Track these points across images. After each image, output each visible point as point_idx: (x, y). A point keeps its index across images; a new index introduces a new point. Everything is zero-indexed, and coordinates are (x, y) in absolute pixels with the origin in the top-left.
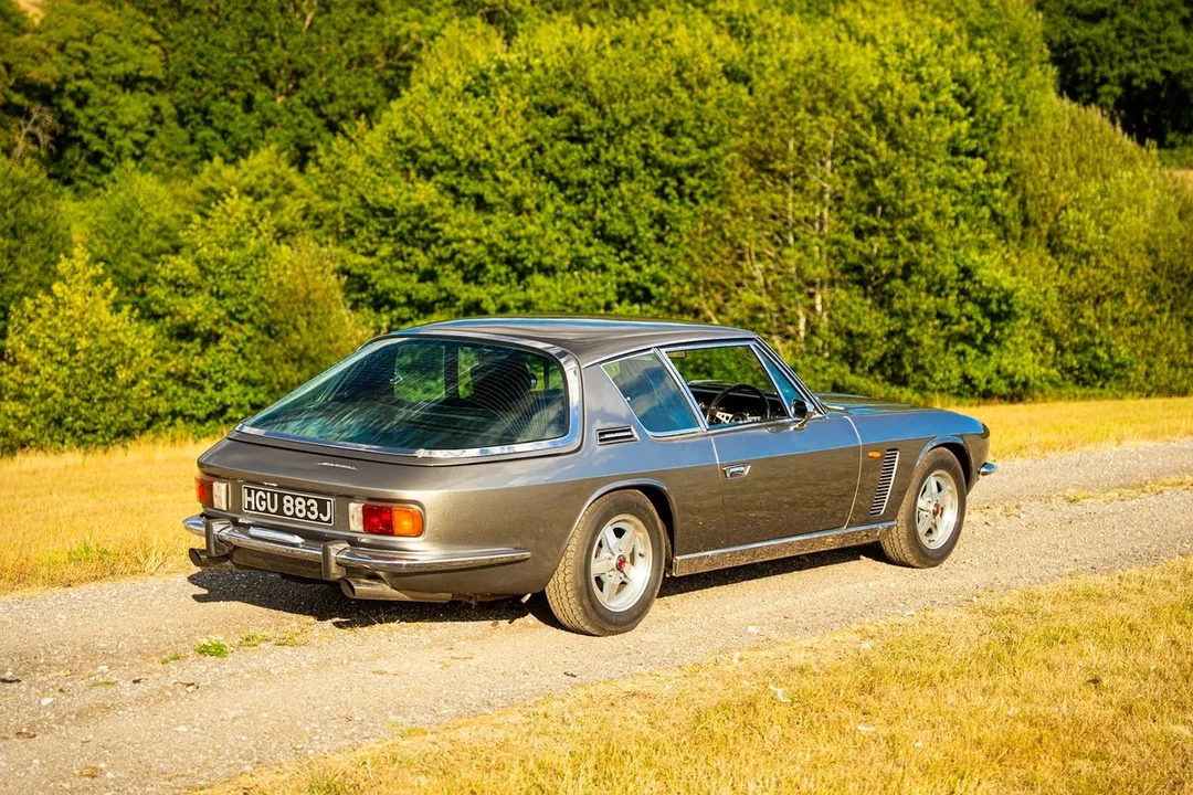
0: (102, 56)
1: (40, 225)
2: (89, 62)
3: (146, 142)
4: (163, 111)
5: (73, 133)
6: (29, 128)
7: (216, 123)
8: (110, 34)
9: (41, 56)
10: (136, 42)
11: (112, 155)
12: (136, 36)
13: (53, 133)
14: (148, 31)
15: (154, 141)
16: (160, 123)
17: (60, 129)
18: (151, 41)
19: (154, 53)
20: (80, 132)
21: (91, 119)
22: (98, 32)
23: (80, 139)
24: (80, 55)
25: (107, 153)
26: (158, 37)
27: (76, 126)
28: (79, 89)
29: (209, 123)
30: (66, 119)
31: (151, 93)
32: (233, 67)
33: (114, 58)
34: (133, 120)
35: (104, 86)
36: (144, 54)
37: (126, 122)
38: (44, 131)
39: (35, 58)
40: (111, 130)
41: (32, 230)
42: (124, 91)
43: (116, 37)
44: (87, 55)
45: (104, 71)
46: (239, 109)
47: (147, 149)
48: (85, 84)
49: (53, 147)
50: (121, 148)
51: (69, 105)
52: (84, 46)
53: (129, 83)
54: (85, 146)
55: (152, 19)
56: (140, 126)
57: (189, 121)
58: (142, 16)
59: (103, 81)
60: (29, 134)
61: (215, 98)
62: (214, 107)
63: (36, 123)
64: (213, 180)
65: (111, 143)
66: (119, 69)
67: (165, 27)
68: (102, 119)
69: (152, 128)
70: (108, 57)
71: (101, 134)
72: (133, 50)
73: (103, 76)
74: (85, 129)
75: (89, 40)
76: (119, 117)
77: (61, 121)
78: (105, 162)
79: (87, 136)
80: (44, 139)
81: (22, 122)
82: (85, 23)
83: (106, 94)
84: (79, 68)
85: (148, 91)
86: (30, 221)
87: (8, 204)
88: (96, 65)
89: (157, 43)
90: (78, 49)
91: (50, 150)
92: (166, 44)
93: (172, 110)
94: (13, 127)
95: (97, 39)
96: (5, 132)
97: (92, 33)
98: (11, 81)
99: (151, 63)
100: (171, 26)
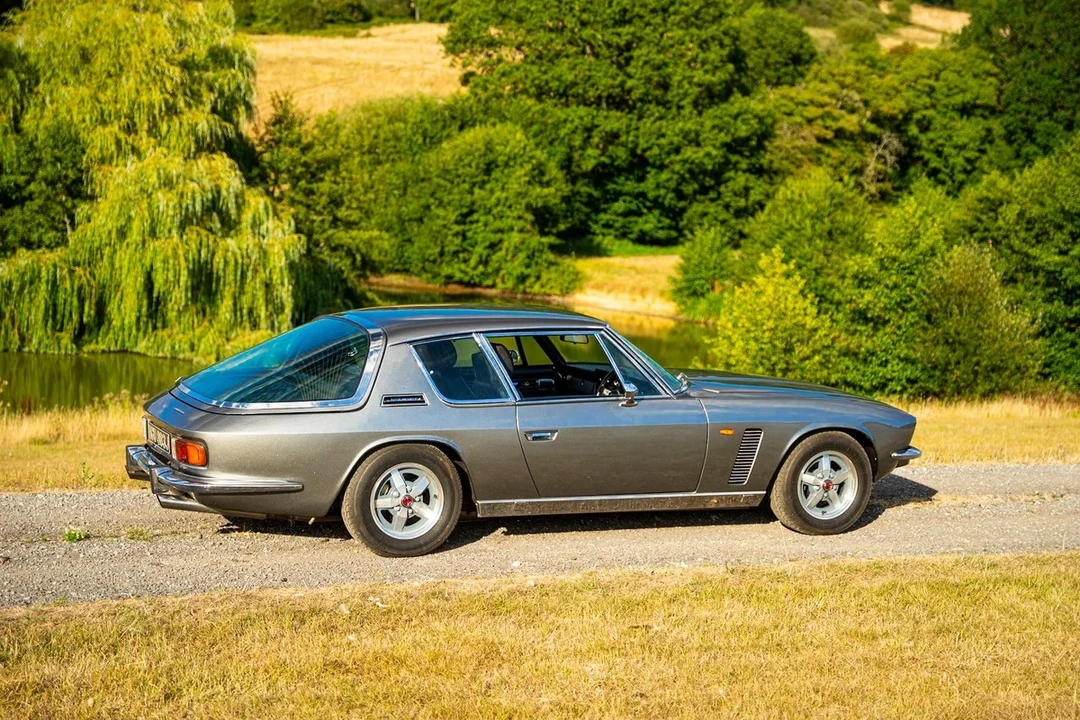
0: (945, 90)
2: (934, 95)
3: (977, 158)
4: (994, 132)
5: (917, 154)
6: (880, 151)
7: (1039, 140)
8: (955, 71)
9: (893, 92)
10: (975, 76)
11: (947, 171)
12: (976, 71)
13: (898, 155)
14: (988, 66)
15: (985, 158)
16: (991, 142)
17: (904, 151)
18: (990, 74)
19: (991, 84)
20: (922, 153)
21: (932, 141)
22: (945, 69)
23: (921, 158)
24: (927, 89)
25: (943, 169)
26: (996, 70)
27: (919, 148)
28: (924, 117)
29: (1033, 141)
30: (911, 145)
31: (985, 118)
32: (1058, 92)
33: (955, 91)
34: (966, 140)
35: (945, 114)
36: (982, 86)
37: (960, 143)
38: (891, 154)
39: (887, 94)
40: (947, 150)
42: (962, 117)
43: (959, 73)
44: (932, 89)
45: (945, 101)
46: (1061, 128)
47: (977, 164)
48: (930, 113)
49: (897, 166)
50: (954, 164)
51: (913, 130)
52: (931, 82)
53: (966, 110)
54: (925, 164)
55: (992, 56)
56: (971, 145)
57: (1015, 140)
58: (984, 53)
59: (944, 110)
60: (880, 157)
61: (1040, 119)
62: (1039, 126)
63: (885, 147)
65: (946, 160)
66: (958, 99)
67: (1002, 62)
68: (941, 141)
69: (983, 147)
70: (950, 89)
71: (939, 153)
72: (972, 82)
73: (946, 106)
74: (927, 150)
75: (937, 78)
76: (955, 139)
77: (905, 144)
78: (941, 176)
79: (927, 156)
80: (891, 159)
81: (874, 146)
82: (934, 63)
83: (946, 121)
84: (926, 100)
85: (983, 116)
86: (843, 226)
87: (826, 213)
88: (940, 97)
89: (995, 75)
90: (925, 85)
91: (895, 168)
92: (1002, 76)
93: (1002, 131)
94: (867, 151)
95: (943, 75)
96: (860, 156)
97: (940, 71)
98: (869, 114)
99: (987, 93)
100: (1008, 61)
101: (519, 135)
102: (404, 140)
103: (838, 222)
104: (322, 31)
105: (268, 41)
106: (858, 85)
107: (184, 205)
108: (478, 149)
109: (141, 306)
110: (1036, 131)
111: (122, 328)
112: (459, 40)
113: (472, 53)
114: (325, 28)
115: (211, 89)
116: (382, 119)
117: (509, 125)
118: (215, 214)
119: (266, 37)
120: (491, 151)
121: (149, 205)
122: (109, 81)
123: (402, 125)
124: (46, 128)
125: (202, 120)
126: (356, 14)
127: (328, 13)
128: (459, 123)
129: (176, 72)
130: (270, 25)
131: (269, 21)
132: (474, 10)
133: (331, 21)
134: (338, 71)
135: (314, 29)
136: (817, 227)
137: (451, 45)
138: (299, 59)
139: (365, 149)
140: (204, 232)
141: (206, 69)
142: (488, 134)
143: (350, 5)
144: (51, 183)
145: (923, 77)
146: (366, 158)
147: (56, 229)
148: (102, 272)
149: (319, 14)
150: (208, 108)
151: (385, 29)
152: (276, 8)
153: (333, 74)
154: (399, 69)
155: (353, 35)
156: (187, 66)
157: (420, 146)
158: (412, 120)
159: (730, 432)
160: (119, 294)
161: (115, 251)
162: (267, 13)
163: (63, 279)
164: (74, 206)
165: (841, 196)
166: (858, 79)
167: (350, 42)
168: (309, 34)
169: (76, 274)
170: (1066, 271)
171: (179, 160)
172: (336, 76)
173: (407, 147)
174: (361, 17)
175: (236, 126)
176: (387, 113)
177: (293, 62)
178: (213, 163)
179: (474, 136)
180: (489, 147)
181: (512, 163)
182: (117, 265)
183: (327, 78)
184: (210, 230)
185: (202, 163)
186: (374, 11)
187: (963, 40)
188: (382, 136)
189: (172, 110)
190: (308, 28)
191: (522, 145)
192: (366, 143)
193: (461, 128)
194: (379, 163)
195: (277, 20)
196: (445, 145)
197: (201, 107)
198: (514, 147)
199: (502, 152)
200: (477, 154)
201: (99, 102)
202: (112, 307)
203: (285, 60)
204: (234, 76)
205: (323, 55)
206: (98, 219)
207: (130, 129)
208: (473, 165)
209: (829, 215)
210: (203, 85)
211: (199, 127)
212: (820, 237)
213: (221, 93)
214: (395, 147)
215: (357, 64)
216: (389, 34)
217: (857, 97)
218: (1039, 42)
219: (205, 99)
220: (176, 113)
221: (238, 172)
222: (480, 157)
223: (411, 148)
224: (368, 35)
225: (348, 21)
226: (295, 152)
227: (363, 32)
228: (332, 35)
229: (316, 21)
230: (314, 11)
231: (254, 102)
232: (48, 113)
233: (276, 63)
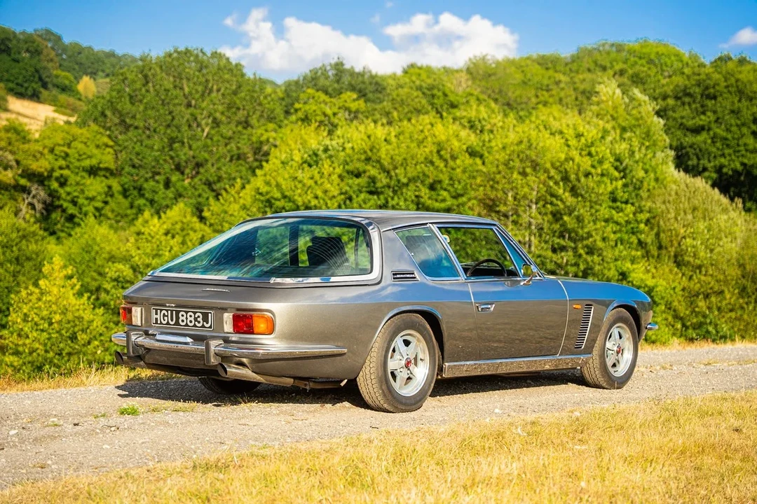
0: (76, 155)
1: (34, 256)
2: (68, 159)
3: (103, 208)
4: (114, 189)
5: (57, 203)
6: (30, 200)
7: (147, 195)
8: (82, 142)
9: (38, 155)
10: (98, 147)
11: (81, 216)
12: (98, 143)
13: (44, 203)
14: (106, 140)
15: (108, 208)
16: (112, 196)
17: (49, 200)
18: (107, 146)
19: (109, 153)
20: (61, 202)
21: (69, 194)
22: (75, 140)
23: (61, 206)
24: (63, 154)
25: (78, 215)
26: (111, 143)
27: (59, 198)
28: (62, 175)
29: (142, 196)
30: (53, 194)
31: (107, 177)
32: (158, 161)
33: (84, 157)
34: (95, 194)
35: (77, 174)
36: (103, 154)
37: (90, 196)
38: (39, 201)
39: (34, 156)
40: (81, 201)
41: (29, 259)
42: (90, 176)
43: (85, 143)
44: (67, 155)
45: (77, 164)
46: (161, 187)
47: (103, 212)
48: (66, 172)
49: (44, 212)
50: (87, 211)
51: (55, 185)
52: (65, 149)
53: (93, 171)
54: (64, 211)
55: (108, 133)
56: (99, 198)
57: (130, 195)
58: (102, 130)
59: (77, 170)
60: (30, 204)
61: (146, 180)
62: (145, 186)
63: (34, 197)
65: (81, 209)
66: (87, 163)
67: (116, 137)
68: (76, 194)
69: (106, 199)
70: (80, 155)
71: (74, 203)
72: (95, 151)
73: (77, 168)
74: (65, 200)
75: (69, 146)
76: (86, 193)
77: (50, 195)
78: (76, 220)
79: (65, 205)
80: (39, 206)
81: (25, 196)
82: (66, 136)
83: (78, 179)
84: (62, 163)
85: (104, 176)
86: (28, 254)
88: (73, 161)
89: (111, 147)
90: (62, 151)
91: (42, 214)
92: (117, 147)
93: (120, 188)
94: (20, 199)
95: (73, 145)
96: (14, 203)
97: (71, 142)
98: (20, 171)
99: (107, 159)
100: (120, 137)
106: (10, 148)
110: (145, 189)
166: (10, 144)
217: (10, 157)
218: (141, 125)
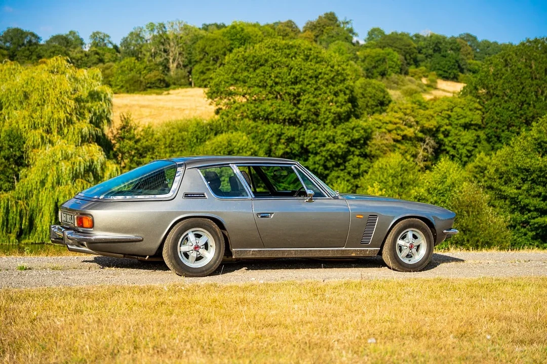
0: (456, 116)
2: (451, 119)
3: (473, 150)
4: (481, 137)
5: (443, 148)
6: (425, 146)
7: (503, 141)
8: (460, 107)
9: (430, 118)
10: (471, 110)
11: (458, 156)
12: (471, 107)
13: (434, 148)
14: (477, 105)
15: (477, 150)
16: (480, 142)
17: (437, 146)
18: (477, 109)
19: (478, 114)
20: (446, 147)
21: (450, 142)
22: (455, 106)
23: (445, 150)
24: (447, 116)
25: (456, 155)
26: (480, 107)
27: (444, 145)
28: (446, 130)
29: (500, 141)
30: (440, 143)
31: (476, 130)
32: (511, 118)
33: (461, 117)
34: (467, 141)
35: (456, 128)
36: (474, 114)
37: (464, 142)
38: (430, 148)
39: (428, 118)
40: (458, 146)
42: (465, 130)
43: (462, 108)
44: (450, 116)
45: (456, 122)
47: (473, 153)
48: (449, 128)
49: (433, 153)
50: (462, 153)
51: (441, 136)
52: (449, 113)
53: (467, 127)
54: (448, 153)
55: (478, 100)
56: (470, 143)
57: (491, 141)
58: (474, 99)
60: (425, 149)
61: (503, 131)
63: (427, 144)
64: (480, 162)
65: (458, 151)
66: (463, 121)
67: (483, 103)
68: (455, 141)
69: (475, 145)
70: (458, 116)
71: (454, 148)
72: (469, 113)
73: (457, 125)
74: (448, 146)
75: (452, 110)
76: (462, 140)
77: (437, 143)
79: (448, 149)
80: (430, 150)
81: (422, 144)
82: (450, 104)
83: (457, 132)
84: (447, 121)
85: (475, 129)
86: (408, 181)
87: (399, 174)
88: (453, 120)
89: (480, 110)
90: (447, 114)
91: (432, 155)
92: (484, 110)
93: (485, 137)
94: (419, 146)
95: (455, 109)
96: (415, 148)
97: (453, 108)
98: (419, 128)
99: (477, 118)
100: (486, 103)
101: (245, 138)
102: (187, 140)
103: (405, 179)
104: (145, 92)
105: (118, 97)
106: (413, 114)
107: (75, 169)
108: (224, 145)
109: (52, 220)
110: (502, 137)
111: (42, 232)
112: (214, 92)
113: (221, 99)
114: (147, 90)
115: (90, 112)
116: (176, 131)
117: (240, 133)
118: (91, 173)
119: (117, 95)
120: (231, 145)
121: (57, 168)
122: (38, 108)
123: (186, 133)
124: (5, 131)
125: (85, 127)
126: (162, 84)
127: (148, 83)
128: (214, 132)
129: (72, 103)
130: (119, 89)
131: (118, 87)
132: (222, 77)
133: (150, 87)
134: (153, 110)
135: (141, 91)
136: (395, 181)
137: (210, 94)
138: (134, 105)
139: (167, 145)
140: (85, 182)
141: (87, 102)
142: (229, 137)
143: (159, 80)
144: (7, 159)
145: (445, 110)
146: (168, 150)
147: (9, 182)
148: (33, 202)
149: (144, 84)
150: (88, 121)
151: (177, 91)
152: (122, 81)
153: (151, 112)
154: (184, 110)
155: (161, 94)
156: (78, 100)
157: (195, 144)
158: (191, 130)
159: (361, 217)
160: (41, 214)
161: (39, 192)
162: (118, 84)
163: (12, 206)
164: (19, 170)
165: (406, 166)
166: (413, 111)
167: (159, 97)
168: (138, 93)
169: (19, 204)
170: (520, 197)
171: (73, 146)
172: (152, 113)
173: (188, 143)
174: (164, 85)
175: (102, 130)
176: (178, 128)
177: (130, 107)
178: (90, 148)
179: (222, 138)
180: (230, 143)
181: (241, 151)
182: (40, 199)
183: (147, 114)
184: (88, 181)
185: (85, 147)
186: (171, 83)
187: (464, 93)
188: (176, 138)
189: (70, 122)
190: (138, 90)
191: (246, 142)
192: (168, 142)
193: (216, 134)
194: (174, 152)
195: (122, 87)
196: (207, 143)
197: (84, 121)
198: (242, 143)
199: (236, 146)
200: (224, 147)
201: (33, 118)
202: (37, 221)
203: (126, 105)
204: (101, 105)
205: (146, 103)
206: (31, 176)
207: (48, 131)
208: (222, 152)
209: (401, 175)
210: (86, 110)
211: (83, 130)
212: (397, 186)
213: (95, 114)
214: (182, 144)
215: (163, 107)
216: (179, 93)
217: (412, 119)
218: (501, 94)
219: (86, 116)
220: (72, 123)
221: (103, 152)
222: (225, 148)
223: (190, 144)
224: (168, 94)
225: (158, 87)
226: (131, 143)
227: (166, 92)
228: (150, 94)
229: (142, 88)
230: (141, 82)
231: (111, 118)
232: (6, 124)
233: (121, 107)
